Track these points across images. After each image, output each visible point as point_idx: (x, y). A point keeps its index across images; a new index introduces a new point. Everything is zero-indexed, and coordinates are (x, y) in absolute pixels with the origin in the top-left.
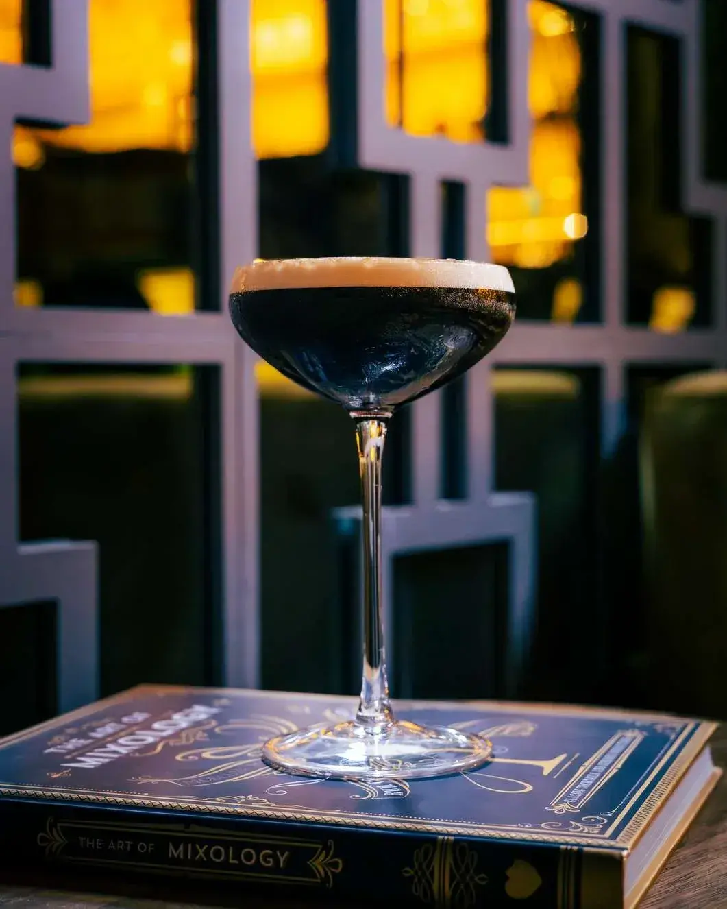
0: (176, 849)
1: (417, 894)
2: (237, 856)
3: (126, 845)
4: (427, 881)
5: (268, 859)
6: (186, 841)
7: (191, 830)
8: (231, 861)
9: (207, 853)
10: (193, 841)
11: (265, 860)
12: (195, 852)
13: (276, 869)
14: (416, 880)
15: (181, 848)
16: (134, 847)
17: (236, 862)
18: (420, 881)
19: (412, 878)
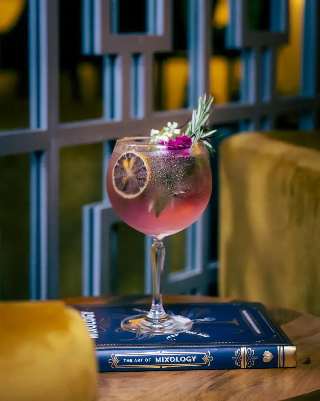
0: (158, 359)
1: (236, 364)
2: (179, 359)
3: (141, 360)
4: (240, 360)
5: (189, 359)
6: (161, 356)
7: (162, 353)
8: (177, 361)
9: (169, 360)
10: (164, 356)
11: (189, 360)
12: (165, 360)
13: (192, 362)
14: (236, 360)
15: (160, 359)
16: (143, 360)
17: (179, 361)
18: (237, 360)
19: (235, 360)
